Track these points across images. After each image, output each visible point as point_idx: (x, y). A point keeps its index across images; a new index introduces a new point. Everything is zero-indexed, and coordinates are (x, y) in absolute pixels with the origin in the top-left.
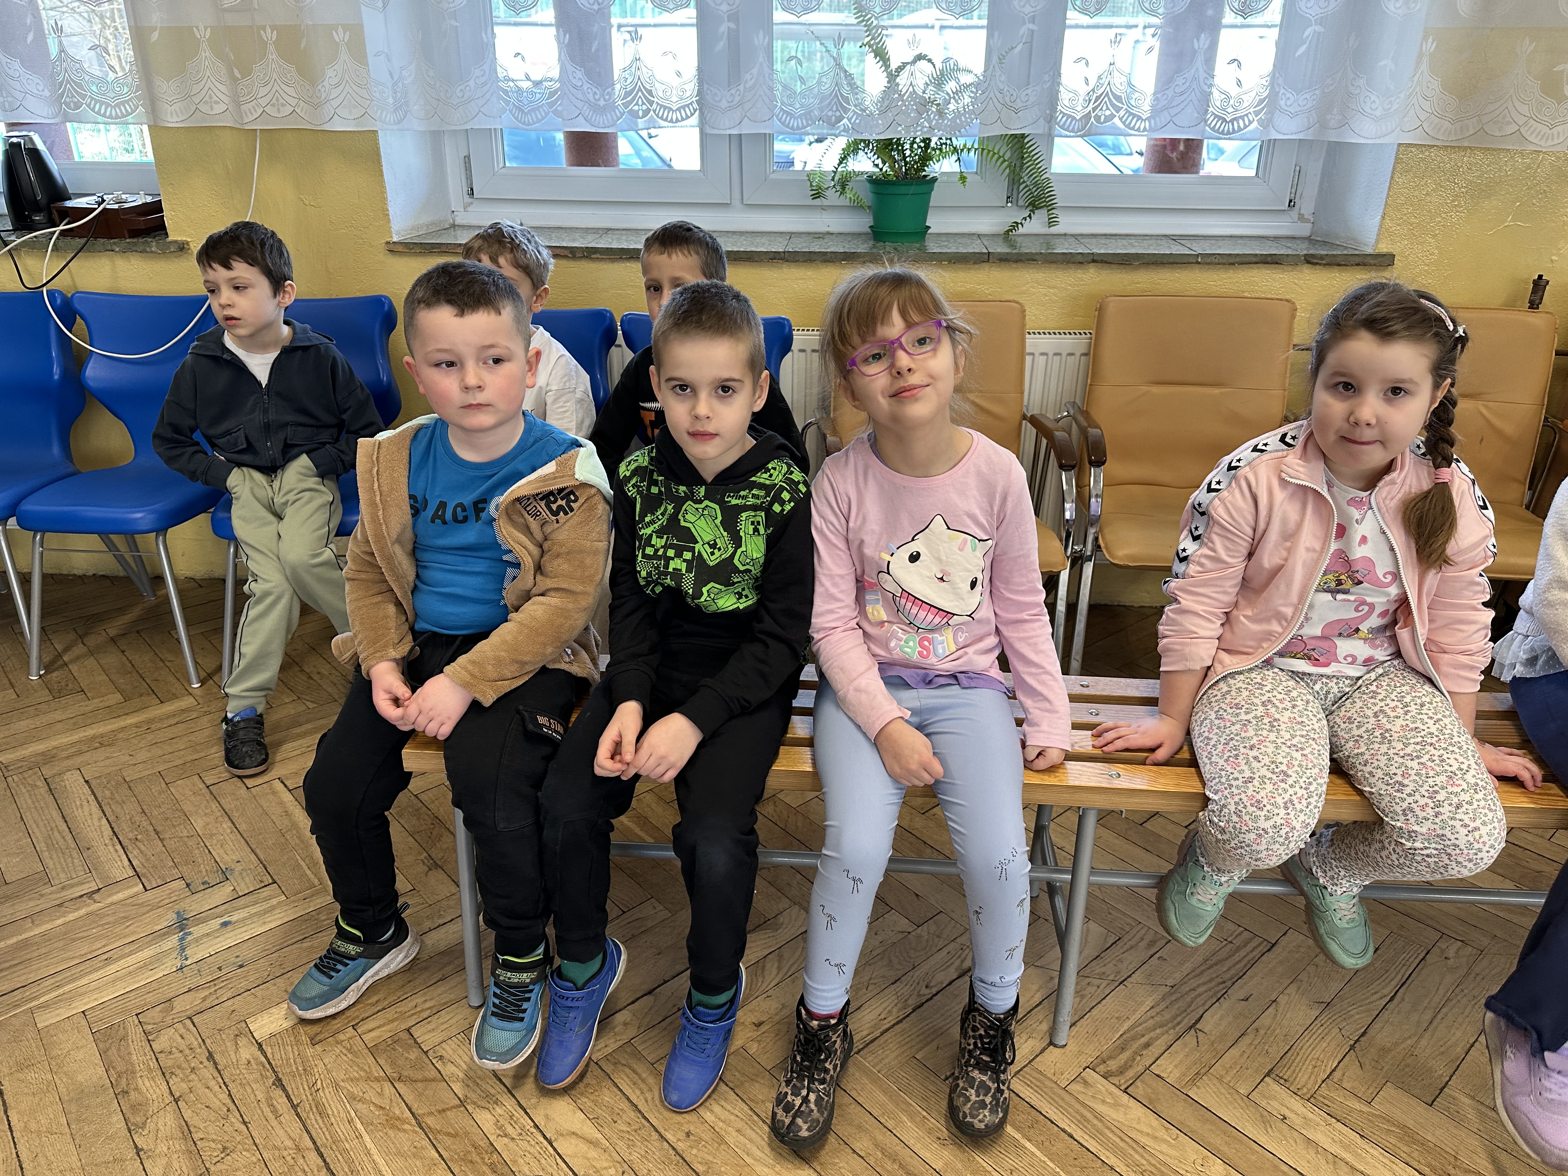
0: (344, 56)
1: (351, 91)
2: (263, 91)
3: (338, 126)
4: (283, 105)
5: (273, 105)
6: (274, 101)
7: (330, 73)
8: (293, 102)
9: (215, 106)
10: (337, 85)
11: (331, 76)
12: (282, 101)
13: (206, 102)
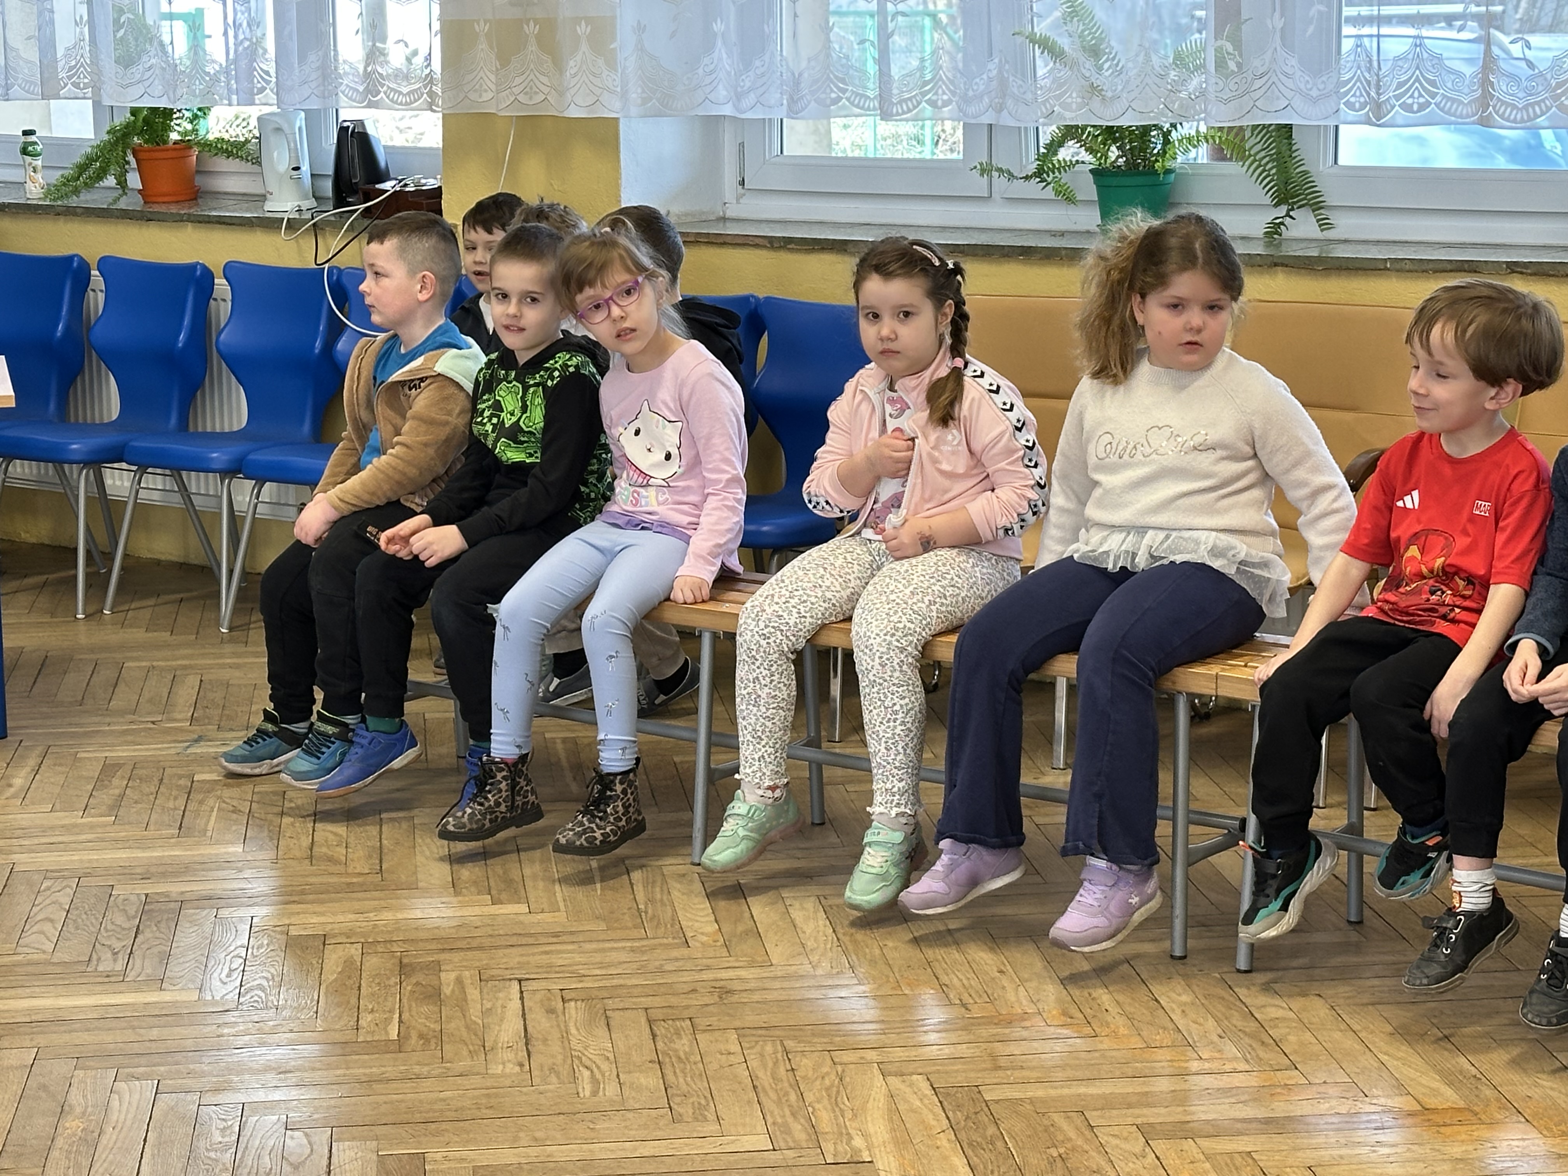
0: (584, 47)
1: (587, 81)
2: (518, 80)
3: (574, 112)
4: (536, 93)
5: (526, 94)
6: (528, 89)
7: (572, 63)
8: (546, 90)
9: (484, 94)
10: (575, 75)
11: (572, 66)
12: (535, 89)
13: (476, 91)
